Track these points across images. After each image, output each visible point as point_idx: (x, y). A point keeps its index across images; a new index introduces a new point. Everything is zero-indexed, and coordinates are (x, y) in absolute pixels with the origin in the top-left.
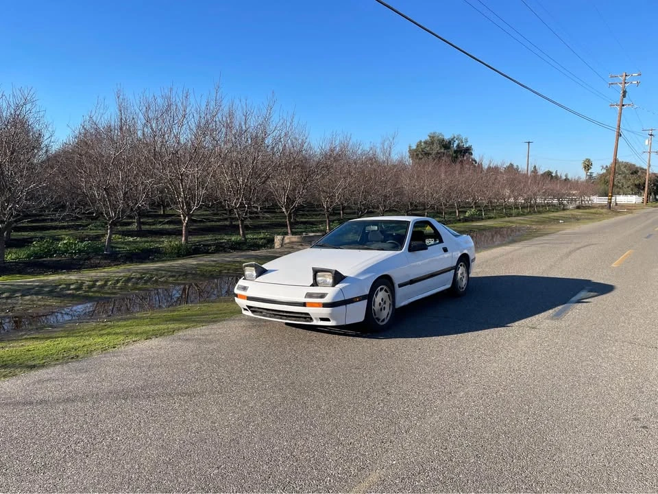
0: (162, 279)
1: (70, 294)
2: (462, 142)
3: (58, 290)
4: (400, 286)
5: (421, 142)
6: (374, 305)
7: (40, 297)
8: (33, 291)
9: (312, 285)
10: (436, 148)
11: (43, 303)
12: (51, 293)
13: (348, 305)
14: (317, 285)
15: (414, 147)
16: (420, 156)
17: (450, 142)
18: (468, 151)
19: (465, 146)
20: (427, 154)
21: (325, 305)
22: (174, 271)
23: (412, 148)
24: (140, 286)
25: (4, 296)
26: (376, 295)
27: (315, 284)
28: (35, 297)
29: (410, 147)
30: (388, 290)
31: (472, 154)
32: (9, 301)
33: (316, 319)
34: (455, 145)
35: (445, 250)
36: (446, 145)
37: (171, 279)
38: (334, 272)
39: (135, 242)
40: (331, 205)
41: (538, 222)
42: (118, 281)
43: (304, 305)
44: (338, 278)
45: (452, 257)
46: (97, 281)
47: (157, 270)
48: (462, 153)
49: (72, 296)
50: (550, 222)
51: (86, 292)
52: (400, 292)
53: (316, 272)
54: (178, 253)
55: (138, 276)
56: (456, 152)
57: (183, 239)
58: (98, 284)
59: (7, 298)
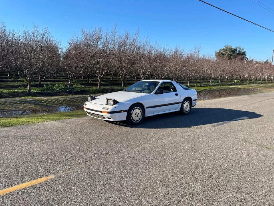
0: (78, 101)
1: (41, 104)
2: (241, 49)
3: (38, 102)
4: (147, 108)
5: (221, 49)
6: (132, 114)
7: (30, 104)
8: (28, 102)
9: (106, 105)
10: (228, 52)
11: (30, 106)
12: (34, 103)
13: (118, 113)
14: (108, 105)
15: (218, 52)
16: (220, 56)
17: (235, 49)
18: (244, 53)
19: (242, 51)
20: (223, 55)
21: (108, 113)
22: (83, 98)
23: (216, 52)
24: (68, 103)
25: (18, 103)
26: (133, 110)
27: (107, 104)
28: (28, 104)
29: (216, 51)
30: (140, 108)
31: (245, 55)
32: (19, 105)
33: (106, 118)
34: (237, 51)
35: (177, 95)
36: (233, 51)
37: (81, 101)
38: (113, 100)
39: (84, 88)
40: (163, 76)
41: (265, 87)
42: (60, 101)
43: (102, 112)
44: (115, 102)
45: (180, 98)
46: (53, 100)
47: (77, 97)
48: (241, 55)
49: (42, 105)
50: (272, 87)
51: (47, 103)
52: (147, 110)
53: (108, 100)
54: (95, 92)
55: (69, 99)
56: (237, 54)
57: (98, 87)
58: (53, 101)
59: (18, 104)
